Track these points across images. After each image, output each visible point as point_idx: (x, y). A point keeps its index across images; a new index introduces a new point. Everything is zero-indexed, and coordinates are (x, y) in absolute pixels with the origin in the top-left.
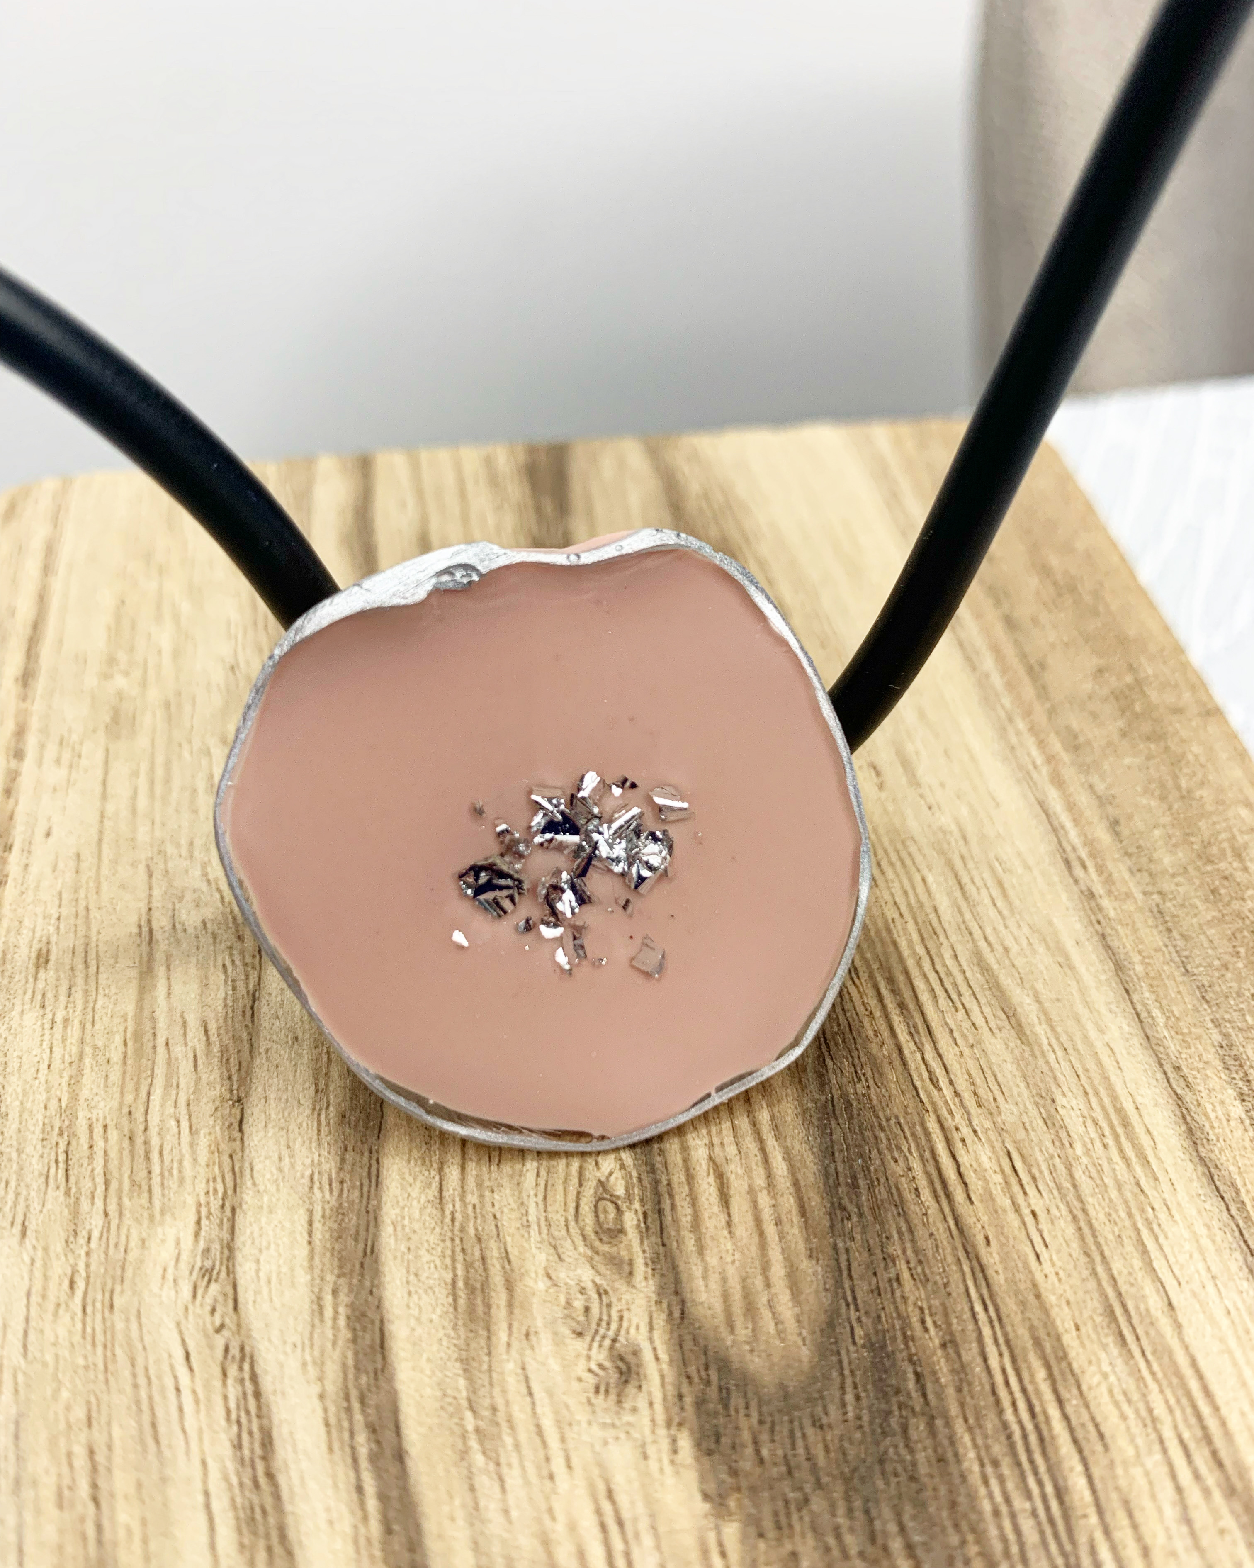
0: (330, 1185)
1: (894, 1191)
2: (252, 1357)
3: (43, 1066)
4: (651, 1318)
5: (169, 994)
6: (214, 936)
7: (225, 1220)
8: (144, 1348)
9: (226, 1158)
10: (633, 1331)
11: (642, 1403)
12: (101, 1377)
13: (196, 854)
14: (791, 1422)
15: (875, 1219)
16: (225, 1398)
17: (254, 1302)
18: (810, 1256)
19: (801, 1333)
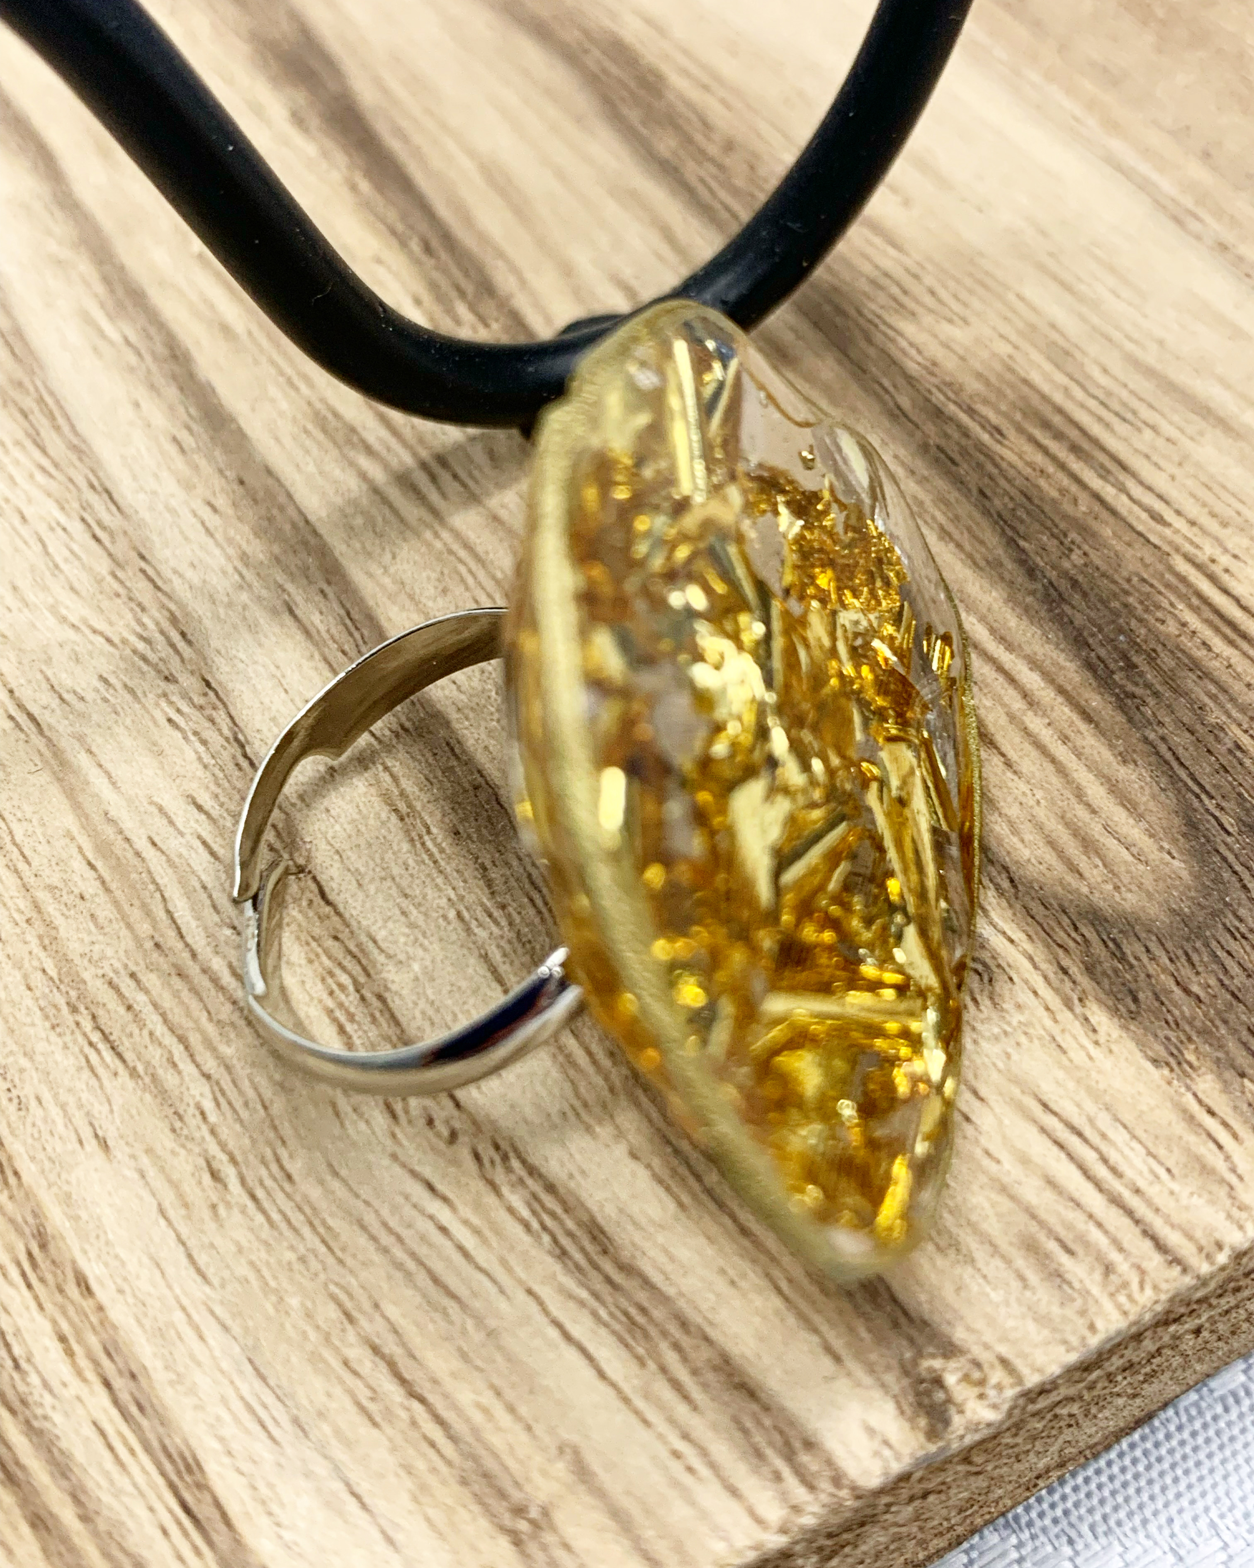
0: (490, 916)
1: (1180, 655)
2: (516, 1152)
5: (114, 784)
6: (129, 689)
7: (378, 1014)
8: (368, 1204)
9: (330, 943)
11: (1025, 997)
12: (330, 1260)
13: (31, 598)
14: (1207, 945)
15: (1175, 691)
16: (511, 1210)
18: (1125, 762)
19: (1162, 848)
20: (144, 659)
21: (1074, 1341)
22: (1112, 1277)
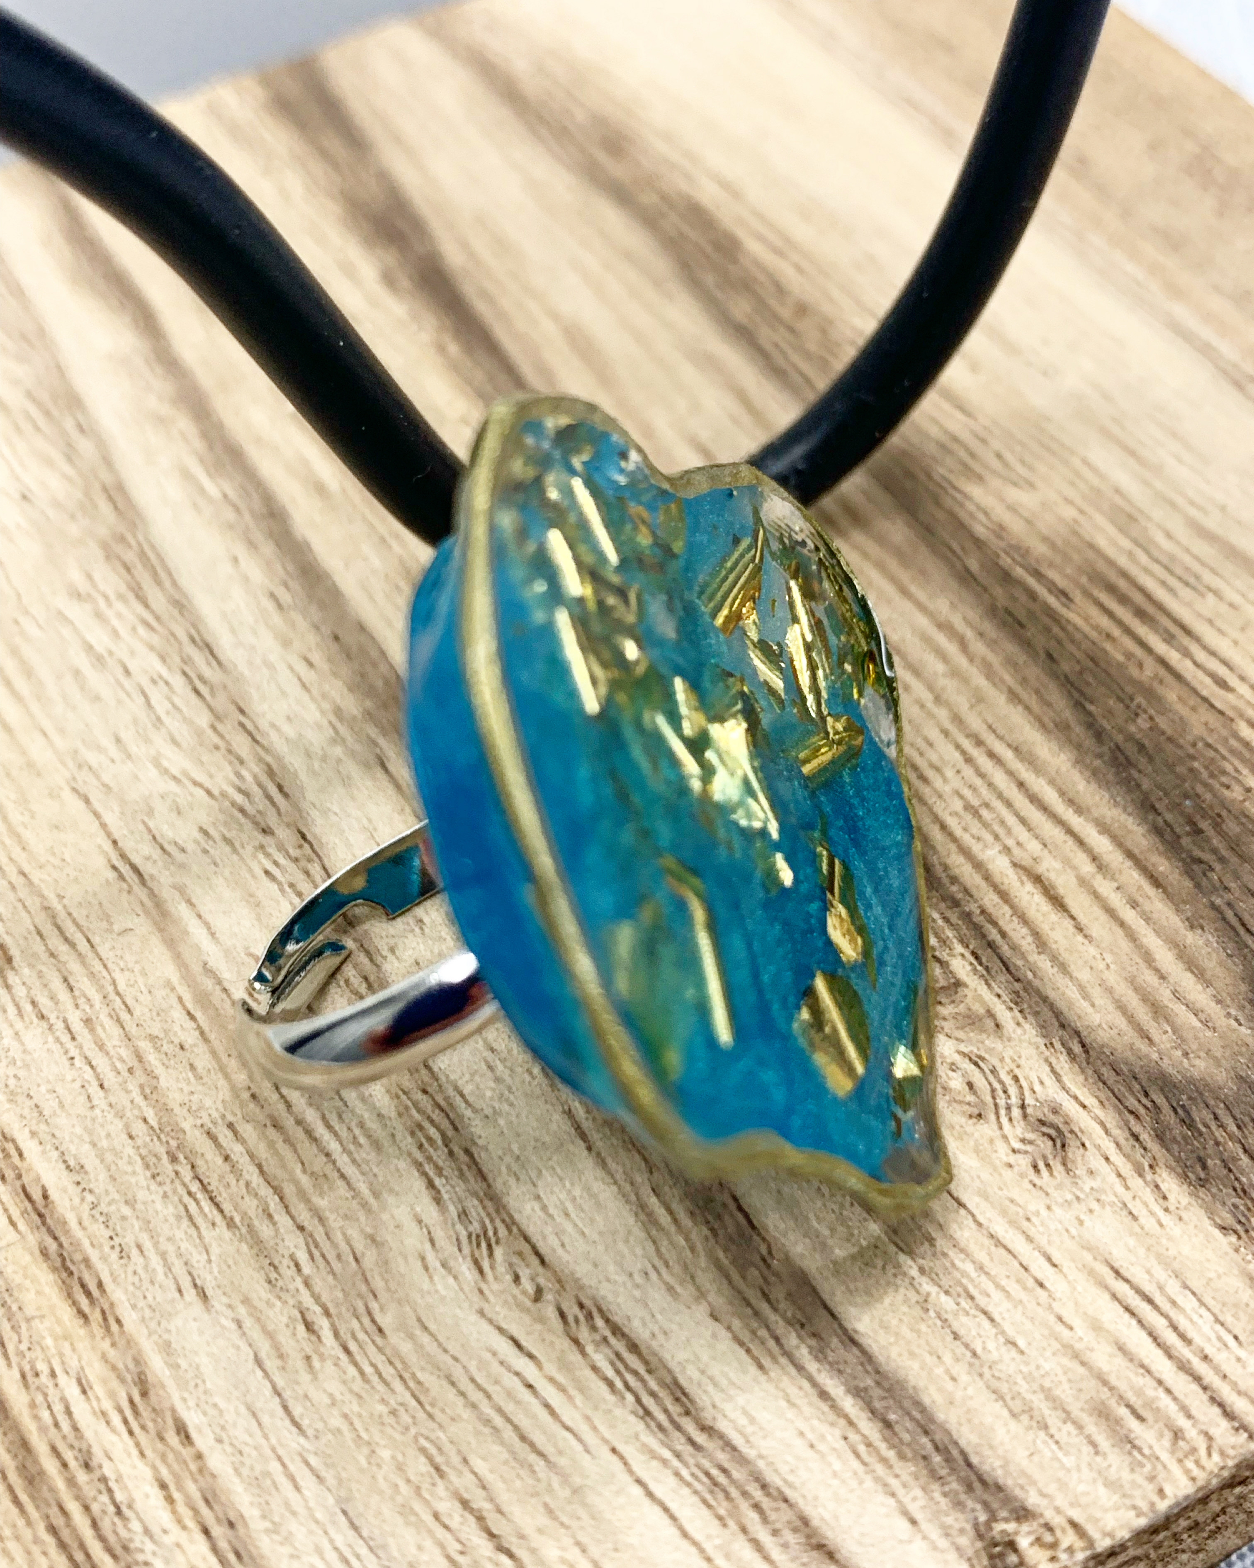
1: (1244, 820)
2: (600, 1310)
3: (94, 1089)
4: (1050, 1065)
5: (213, 934)
6: (228, 841)
7: (465, 1168)
8: (456, 1359)
9: (419, 1096)
10: (1037, 1087)
11: (1096, 1162)
12: (421, 1415)
13: (133, 749)
15: (1241, 857)
16: (595, 1369)
17: (563, 1245)
18: (1192, 927)
19: (1229, 1015)
20: (242, 811)
21: (1144, 1506)
22: (1181, 1443)
